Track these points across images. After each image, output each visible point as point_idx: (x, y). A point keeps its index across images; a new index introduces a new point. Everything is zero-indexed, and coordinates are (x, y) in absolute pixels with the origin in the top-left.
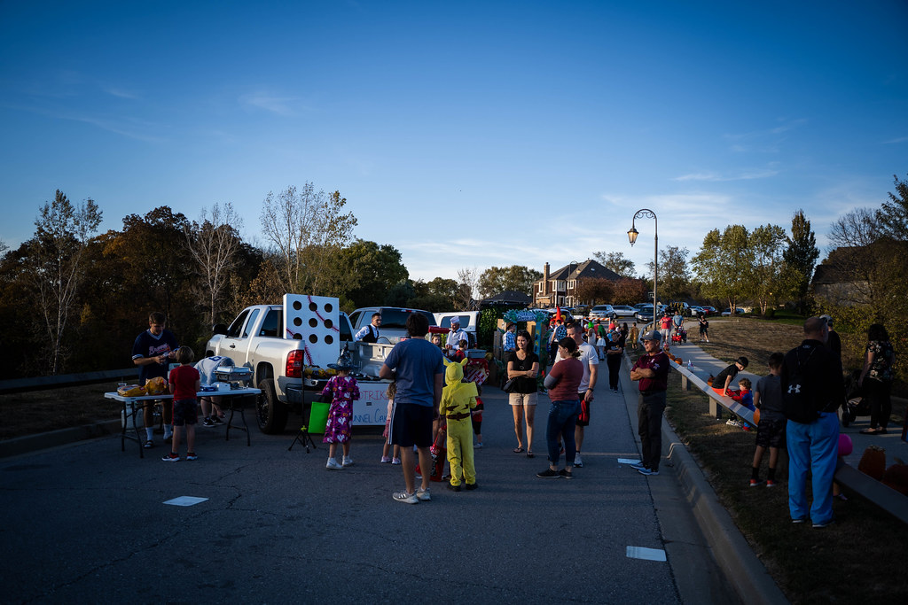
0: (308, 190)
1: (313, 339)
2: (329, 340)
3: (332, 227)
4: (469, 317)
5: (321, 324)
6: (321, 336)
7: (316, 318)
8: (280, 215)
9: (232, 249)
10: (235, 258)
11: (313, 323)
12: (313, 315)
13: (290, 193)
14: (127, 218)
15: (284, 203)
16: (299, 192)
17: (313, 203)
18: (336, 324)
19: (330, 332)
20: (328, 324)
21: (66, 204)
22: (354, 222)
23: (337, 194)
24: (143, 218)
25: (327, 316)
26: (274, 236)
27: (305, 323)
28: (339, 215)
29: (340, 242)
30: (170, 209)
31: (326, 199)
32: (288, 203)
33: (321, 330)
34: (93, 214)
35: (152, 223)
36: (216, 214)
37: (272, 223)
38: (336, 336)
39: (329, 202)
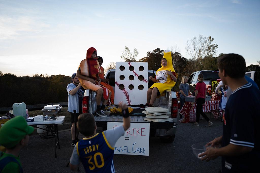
0: (201, 37)
1: (131, 87)
2: (141, 87)
3: (209, 49)
4: (250, 74)
5: (136, 78)
6: (136, 85)
7: (133, 74)
8: (192, 46)
9: (178, 59)
10: (178, 62)
11: (131, 78)
12: (132, 73)
13: (195, 39)
14: (148, 53)
15: (193, 42)
16: (198, 38)
17: (202, 41)
18: (146, 77)
19: (142, 83)
20: (141, 78)
21: (128, 50)
22: (217, 46)
23: (210, 37)
24: (152, 52)
25: (140, 73)
26: (190, 54)
27: (127, 78)
28: (211, 45)
29: (212, 53)
30: (159, 49)
31: (207, 39)
32: (194, 42)
33: (136, 82)
34: (136, 52)
35: (155, 53)
36: (172, 49)
37: (189, 49)
38: (145, 85)
39: (208, 40)
